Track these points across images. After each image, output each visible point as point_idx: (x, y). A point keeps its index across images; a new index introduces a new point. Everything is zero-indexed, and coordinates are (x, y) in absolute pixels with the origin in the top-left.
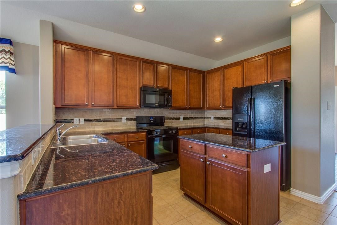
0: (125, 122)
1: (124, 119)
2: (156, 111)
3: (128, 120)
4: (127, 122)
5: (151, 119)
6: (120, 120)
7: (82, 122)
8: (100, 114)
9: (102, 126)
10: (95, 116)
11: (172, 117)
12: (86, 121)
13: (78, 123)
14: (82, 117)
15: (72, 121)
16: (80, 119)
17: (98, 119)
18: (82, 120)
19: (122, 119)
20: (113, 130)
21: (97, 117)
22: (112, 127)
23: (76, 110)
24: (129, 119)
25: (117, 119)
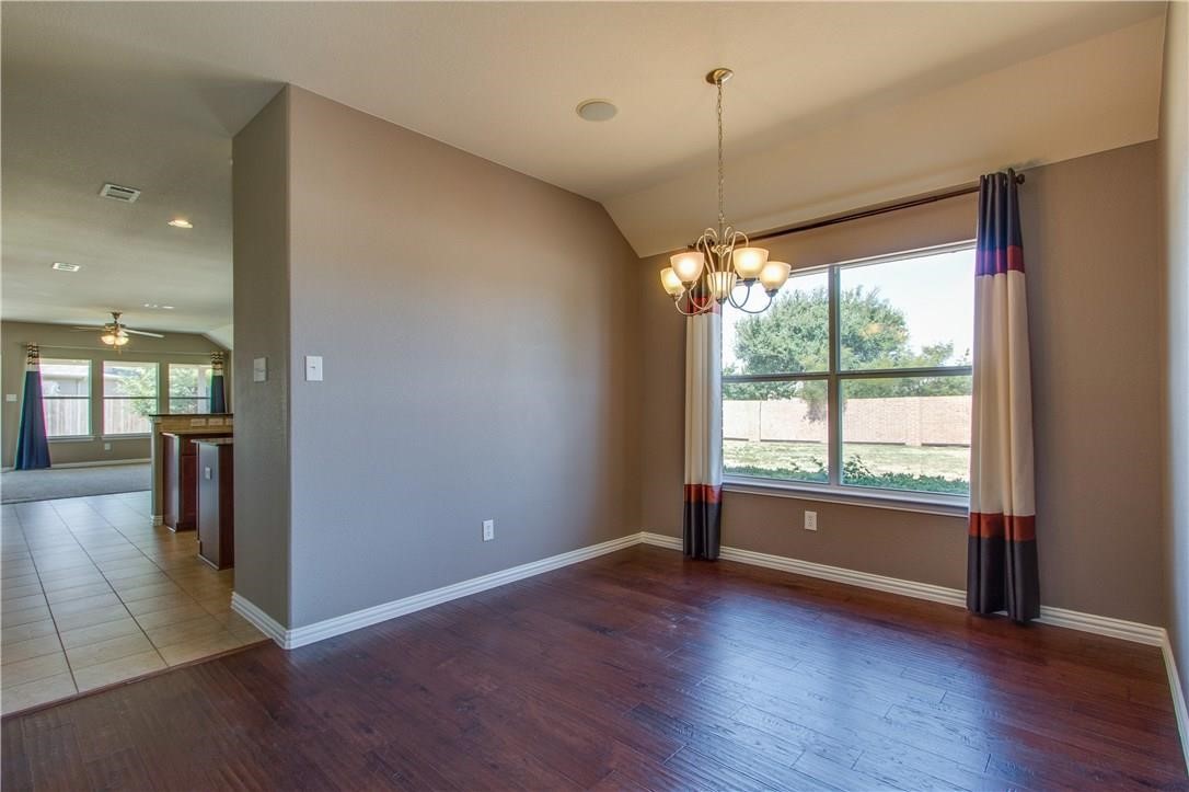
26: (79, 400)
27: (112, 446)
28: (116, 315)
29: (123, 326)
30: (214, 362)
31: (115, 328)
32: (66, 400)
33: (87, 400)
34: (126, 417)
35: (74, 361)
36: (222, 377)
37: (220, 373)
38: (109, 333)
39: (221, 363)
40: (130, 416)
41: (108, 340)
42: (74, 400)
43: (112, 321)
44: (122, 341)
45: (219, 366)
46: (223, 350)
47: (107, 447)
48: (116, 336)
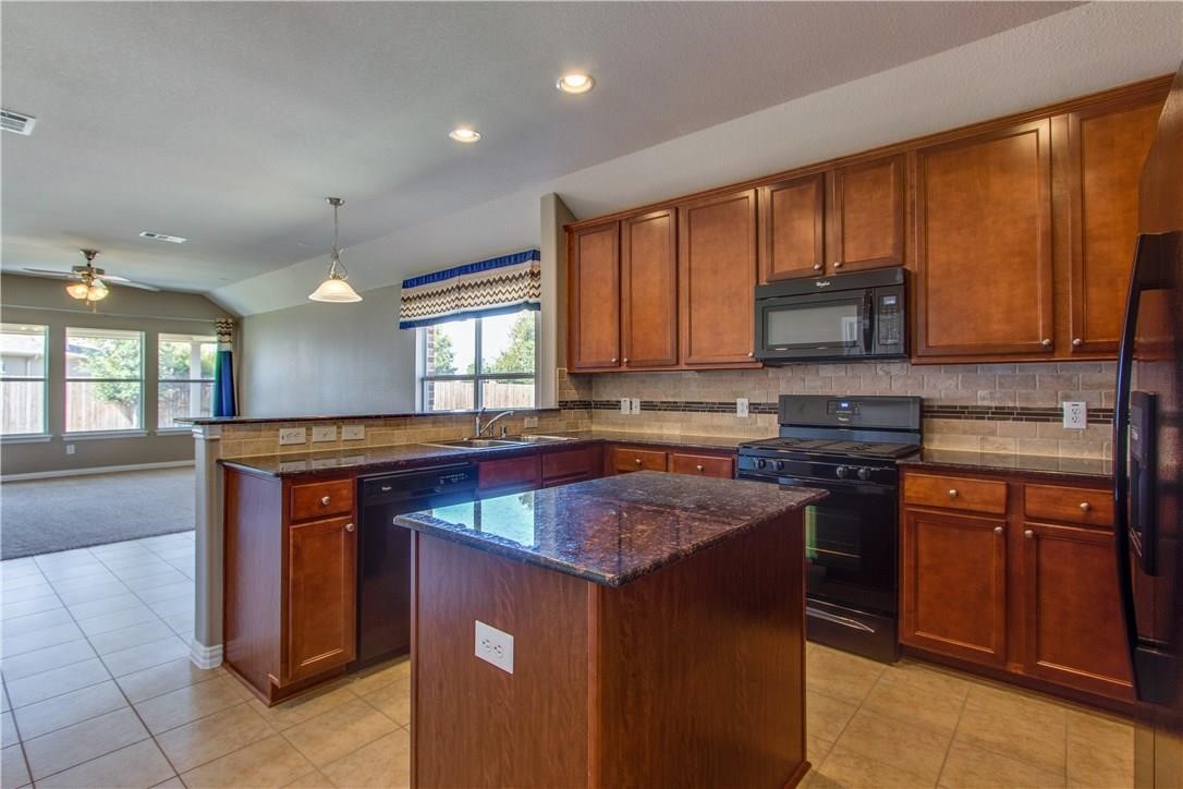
0: (746, 414)
1: (742, 404)
2: (880, 373)
3: (755, 408)
4: (754, 415)
5: (845, 409)
6: (730, 408)
7: (637, 410)
8: (675, 387)
9: (679, 424)
10: (664, 392)
11: (986, 403)
12: (646, 406)
13: (628, 412)
14: (638, 394)
15: (616, 405)
16: (634, 400)
17: (670, 402)
18: (637, 403)
19: (735, 404)
20: (708, 438)
21: (667, 397)
22: (705, 428)
23: (625, 377)
24: (760, 404)
25: (720, 404)
26: (29, 383)
27: (76, 450)
28: (90, 254)
29: (100, 272)
30: (220, 333)
31: (89, 273)
32: (12, 383)
33: (41, 384)
34: (89, 405)
35: (24, 327)
36: (230, 353)
37: (227, 347)
38: (79, 282)
39: (230, 334)
40: (93, 403)
41: (78, 292)
42: (23, 383)
43: (84, 263)
44: (99, 293)
45: (227, 338)
46: (232, 317)
47: (71, 450)
48: (90, 286)
